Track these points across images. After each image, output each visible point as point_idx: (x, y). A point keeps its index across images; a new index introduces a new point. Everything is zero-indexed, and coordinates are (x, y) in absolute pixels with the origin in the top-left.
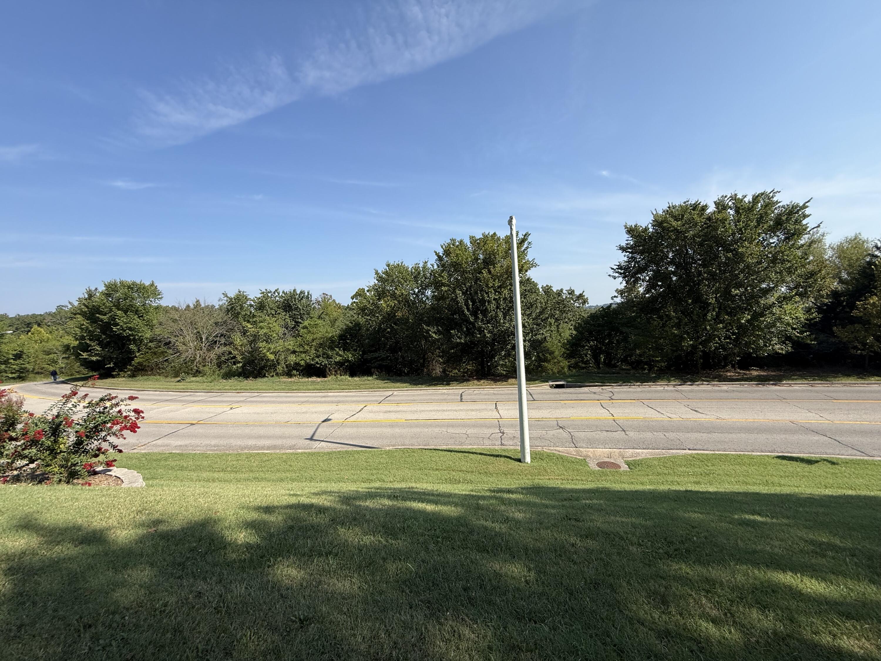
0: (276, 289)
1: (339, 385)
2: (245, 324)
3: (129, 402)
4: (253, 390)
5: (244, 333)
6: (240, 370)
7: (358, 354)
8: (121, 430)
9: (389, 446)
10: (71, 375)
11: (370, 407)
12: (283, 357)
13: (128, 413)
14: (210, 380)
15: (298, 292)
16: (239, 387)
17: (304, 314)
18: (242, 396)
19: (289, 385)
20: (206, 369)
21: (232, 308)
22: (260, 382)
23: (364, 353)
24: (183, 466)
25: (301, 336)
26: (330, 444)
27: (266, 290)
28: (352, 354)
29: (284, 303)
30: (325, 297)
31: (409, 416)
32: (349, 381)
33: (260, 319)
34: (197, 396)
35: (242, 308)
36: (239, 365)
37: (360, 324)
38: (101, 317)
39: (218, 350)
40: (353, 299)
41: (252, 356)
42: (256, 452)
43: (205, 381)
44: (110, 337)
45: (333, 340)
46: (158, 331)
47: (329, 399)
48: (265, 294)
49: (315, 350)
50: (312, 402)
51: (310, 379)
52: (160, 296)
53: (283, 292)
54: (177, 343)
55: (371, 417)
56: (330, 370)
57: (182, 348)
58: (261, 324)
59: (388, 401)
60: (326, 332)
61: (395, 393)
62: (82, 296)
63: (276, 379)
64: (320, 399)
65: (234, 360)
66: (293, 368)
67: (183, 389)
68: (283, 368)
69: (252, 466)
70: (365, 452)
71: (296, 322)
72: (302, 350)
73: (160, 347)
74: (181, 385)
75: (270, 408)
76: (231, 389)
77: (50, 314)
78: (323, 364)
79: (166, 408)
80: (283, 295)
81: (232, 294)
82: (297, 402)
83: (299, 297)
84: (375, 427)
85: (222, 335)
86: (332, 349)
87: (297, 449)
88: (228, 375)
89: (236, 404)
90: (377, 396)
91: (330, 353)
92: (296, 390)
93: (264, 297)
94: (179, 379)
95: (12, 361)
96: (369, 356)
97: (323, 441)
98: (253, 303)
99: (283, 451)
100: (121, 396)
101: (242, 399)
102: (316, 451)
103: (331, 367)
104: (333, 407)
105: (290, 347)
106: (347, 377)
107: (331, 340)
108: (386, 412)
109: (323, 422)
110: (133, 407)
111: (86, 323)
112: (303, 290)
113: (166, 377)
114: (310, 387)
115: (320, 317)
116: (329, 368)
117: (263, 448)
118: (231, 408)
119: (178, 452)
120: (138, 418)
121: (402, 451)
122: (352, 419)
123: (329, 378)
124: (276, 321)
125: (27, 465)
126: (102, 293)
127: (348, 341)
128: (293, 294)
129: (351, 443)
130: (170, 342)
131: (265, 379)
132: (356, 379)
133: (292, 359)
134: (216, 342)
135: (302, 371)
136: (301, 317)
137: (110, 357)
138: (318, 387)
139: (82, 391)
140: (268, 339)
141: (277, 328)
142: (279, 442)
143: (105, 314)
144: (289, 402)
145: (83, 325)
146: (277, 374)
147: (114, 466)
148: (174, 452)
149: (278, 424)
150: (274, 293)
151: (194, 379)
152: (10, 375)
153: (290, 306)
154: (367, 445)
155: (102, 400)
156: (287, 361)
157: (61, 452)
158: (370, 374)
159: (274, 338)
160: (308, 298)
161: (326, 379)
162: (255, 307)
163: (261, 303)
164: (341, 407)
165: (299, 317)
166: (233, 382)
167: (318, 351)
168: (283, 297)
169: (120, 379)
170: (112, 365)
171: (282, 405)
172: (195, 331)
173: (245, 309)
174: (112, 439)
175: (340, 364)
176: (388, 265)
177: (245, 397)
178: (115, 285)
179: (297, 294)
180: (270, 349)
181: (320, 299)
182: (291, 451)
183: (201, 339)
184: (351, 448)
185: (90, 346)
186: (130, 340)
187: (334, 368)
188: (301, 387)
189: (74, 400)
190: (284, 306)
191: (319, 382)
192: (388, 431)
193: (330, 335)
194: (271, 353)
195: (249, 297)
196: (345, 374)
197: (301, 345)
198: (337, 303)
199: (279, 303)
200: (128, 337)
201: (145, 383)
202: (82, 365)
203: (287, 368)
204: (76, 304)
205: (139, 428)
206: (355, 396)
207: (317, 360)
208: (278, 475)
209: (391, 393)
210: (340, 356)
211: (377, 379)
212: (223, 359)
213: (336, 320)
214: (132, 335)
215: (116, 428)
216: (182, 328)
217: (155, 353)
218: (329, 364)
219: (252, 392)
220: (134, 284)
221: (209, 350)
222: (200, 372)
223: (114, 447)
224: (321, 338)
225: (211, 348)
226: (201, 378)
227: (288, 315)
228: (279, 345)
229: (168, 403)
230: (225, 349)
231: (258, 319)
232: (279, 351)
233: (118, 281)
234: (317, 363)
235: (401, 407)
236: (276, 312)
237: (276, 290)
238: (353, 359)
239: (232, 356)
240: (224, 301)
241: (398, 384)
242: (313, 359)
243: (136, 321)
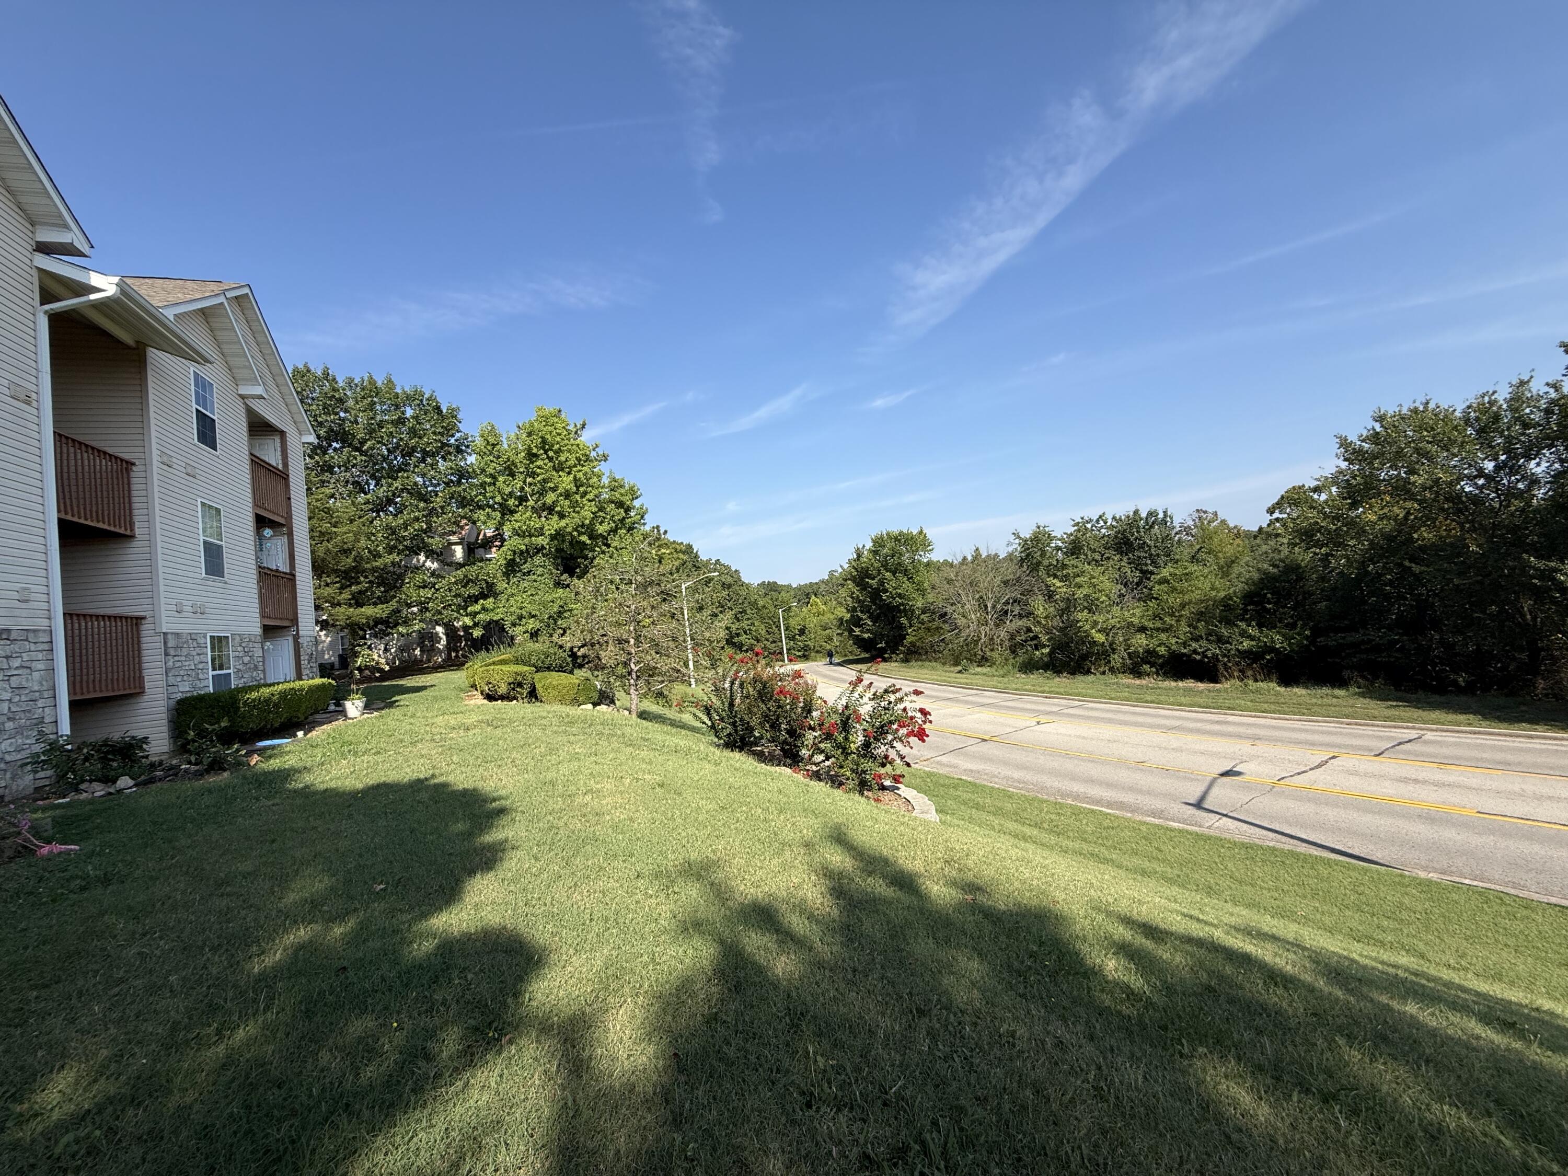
0: (1101, 513)
1: (1252, 701)
2: (1050, 580)
3: (914, 697)
4: (1071, 695)
5: (1050, 596)
6: (1046, 659)
7: (1299, 634)
8: (908, 735)
9: (1425, 869)
10: (846, 656)
11: (1346, 761)
12: (1121, 639)
13: (914, 714)
14: (1002, 672)
15: (1144, 515)
16: (1047, 689)
17: (1158, 555)
18: (1054, 705)
19: (1138, 691)
20: (995, 655)
21: (1028, 555)
22: (1081, 682)
23: (1316, 632)
24: (978, 804)
25: (1156, 599)
26: (1245, 826)
27: (1082, 518)
28: (1283, 636)
29: (1116, 537)
30: (1200, 518)
31: (1490, 804)
32: (1278, 694)
33: (1075, 570)
34: (985, 697)
35: (1043, 554)
36: (1044, 651)
37: (1299, 566)
38: (871, 582)
39: (1013, 625)
40: (1272, 513)
41: (1066, 635)
42: (1088, 806)
43: (995, 673)
44: (880, 607)
45: (1229, 605)
46: (930, 598)
47: (1230, 729)
48: (1081, 526)
49: (1189, 626)
50: (1191, 731)
51: (1180, 684)
52: (930, 548)
53: (1114, 518)
54: (955, 615)
55: (1354, 784)
56: (1226, 668)
57: (961, 622)
58: (1078, 580)
59: (1408, 753)
60: (1212, 589)
61: (1429, 736)
62: (851, 557)
63: (1110, 678)
64: (1209, 727)
65: (1035, 642)
66: (1142, 659)
67: (967, 684)
68: (1123, 658)
69: (1085, 832)
70: (1348, 867)
71: (1142, 572)
72: (1158, 624)
73: (934, 620)
74: (963, 678)
75: (1108, 731)
76: (1034, 691)
77: (823, 581)
78: (1209, 654)
79: (947, 711)
80: (1114, 523)
81: (1027, 534)
82: (1159, 726)
83: (1147, 523)
84: (1372, 812)
85: (1015, 601)
86: (1229, 623)
87: (1167, 819)
88: (1029, 667)
89: (1046, 717)
90: (1368, 736)
91: (1225, 632)
92: (1152, 702)
93: (1079, 531)
94: (960, 668)
95: (797, 637)
96: (1332, 640)
97: (1226, 816)
98: (1060, 544)
99: (1139, 818)
100: (906, 689)
101: (1055, 709)
102: (1212, 832)
103: (1229, 661)
104: (1244, 748)
105: (1135, 620)
106: (1273, 685)
107: (1226, 605)
108: (1406, 780)
109: (1222, 775)
110: (918, 706)
111: (856, 590)
112: (1154, 508)
113: (944, 664)
114: (1183, 700)
115: (1194, 559)
116: (1225, 664)
117: (1099, 802)
118: (1038, 723)
119: (969, 779)
120: (925, 722)
121: (1481, 894)
122: (1298, 780)
123: (1227, 685)
124: (1104, 572)
125: (824, 761)
126: (870, 551)
127: (1269, 606)
128: (1133, 520)
129: (1304, 836)
130: (946, 614)
131: (1090, 678)
132: (1299, 691)
133: (1140, 642)
134: (1006, 612)
135: (1162, 666)
136: (1152, 562)
137: (881, 634)
138: (1198, 699)
139: (867, 679)
140: (1091, 606)
141: (1107, 585)
142: (1128, 798)
143: (873, 579)
144: (1142, 725)
145: (853, 593)
146: (1112, 670)
147: (901, 783)
148: (964, 778)
149: (1122, 763)
150: (1097, 521)
151: (979, 669)
152: (798, 653)
153: (1128, 543)
154: (1350, 851)
155: (886, 691)
156: (1129, 646)
157: (852, 752)
158: (1342, 683)
159: (1102, 602)
160: (1164, 522)
161: (1218, 686)
162: (1065, 550)
163: (1074, 542)
164: (1262, 749)
165: (1149, 562)
166: (1036, 678)
167: (1195, 628)
168: (1113, 526)
169: (893, 664)
170: (883, 645)
171: (1126, 728)
172: (977, 596)
173: (1048, 554)
174: (898, 745)
175: (1252, 657)
176: (1380, 419)
177: (1059, 705)
178: (882, 538)
179: (1141, 519)
180: (1096, 623)
181: (1191, 523)
182: (1157, 821)
183: (986, 607)
184: (1303, 848)
185: (861, 619)
186: (900, 611)
187: (1238, 664)
188: (1162, 698)
189: (860, 689)
190: (1116, 544)
191: (1202, 692)
192: (1421, 831)
193: (1222, 594)
194: (1099, 631)
195: (1053, 534)
196: (1267, 677)
197: (1156, 616)
198: (1232, 525)
199: (1106, 539)
200: (898, 606)
201: (920, 671)
202: (854, 644)
203: (1130, 658)
204: (846, 566)
205: (927, 736)
206: (1300, 730)
207: (1194, 645)
208: (1136, 861)
209: (1413, 734)
210: (1251, 638)
211: (1362, 695)
212: (1018, 639)
213: (1233, 562)
214: (902, 604)
215: (903, 731)
216: (960, 592)
217: (929, 629)
218: (1224, 656)
219: (1069, 699)
220: (901, 534)
221: (997, 626)
222: (987, 660)
223: (902, 757)
224: (1202, 601)
225: (999, 622)
226: (989, 669)
227: (1125, 559)
228: (1114, 616)
229: (949, 703)
230: (1020, 623)
231: (1070, 571)
232: (1113, 627)
233: (884, 532)
234: (1195, 652)
235: (1454, 775)
236: (1103, 555)
237: (1100, 517)
238: (1285, 645)
239: (1032, 635)
240: (1016, 546)
241: (1436, 714)
242: (1185, 644)
243: (907, 586)
